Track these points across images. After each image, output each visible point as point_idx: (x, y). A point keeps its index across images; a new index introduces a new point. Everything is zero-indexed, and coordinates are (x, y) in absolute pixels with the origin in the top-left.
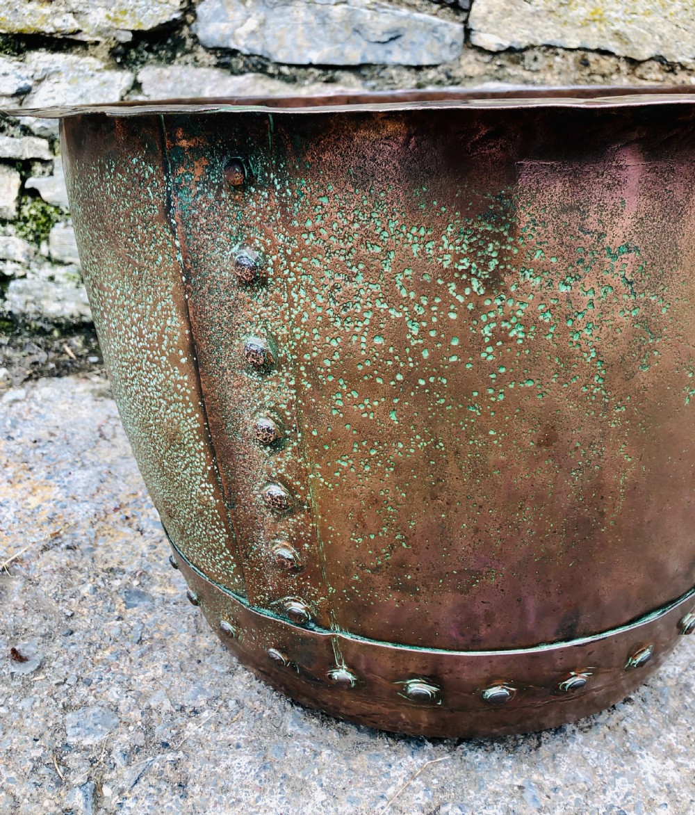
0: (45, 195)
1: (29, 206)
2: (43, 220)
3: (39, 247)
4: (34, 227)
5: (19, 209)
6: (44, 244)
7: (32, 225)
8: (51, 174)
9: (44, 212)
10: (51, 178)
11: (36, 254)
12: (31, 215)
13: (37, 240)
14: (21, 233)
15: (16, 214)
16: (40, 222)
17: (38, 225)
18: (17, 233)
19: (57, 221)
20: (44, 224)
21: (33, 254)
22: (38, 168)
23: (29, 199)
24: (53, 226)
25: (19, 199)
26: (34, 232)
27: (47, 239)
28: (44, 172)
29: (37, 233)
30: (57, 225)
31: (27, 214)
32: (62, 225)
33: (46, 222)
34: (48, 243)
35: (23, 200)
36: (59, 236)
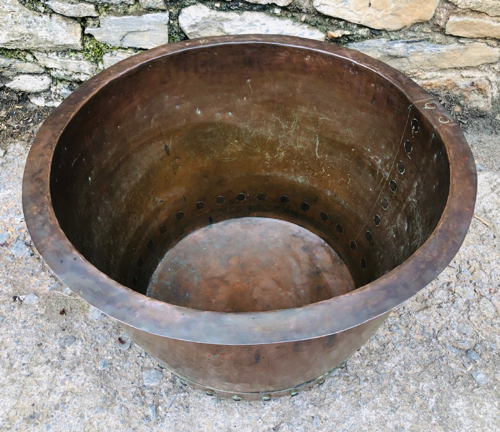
0: (97, 38)
1: (89, 42)
2: (98, 50)
3: (98, 65)
4: (93, 54)
5: (83, 44)
6: (100, 64)
7: (92, 53)
8: (99, 26)
9: (98, 46)
10: (99, 28)
11: (96, 69)
12: (90, 48)
13: (96, 62)
14: (86, 58)
15: (82, 47)
16: (96, 51)
17: (95, 53)
18: (84, 57)
19: (106, 53)
20: (99, 52)
21: (95, 69)
22: (90, 22)
23: (88, 39)
24: (104, 54)
25: (82, 39)
26: (94, 57)
27: (101, 60)
28: (94, 25)
29: (96, 58)
30: (106, 54)
31: (88, 47)
32: (109, 54)
33: (100, 51)
34: (103, 63)
35: (85, 39)
36: (108, 60)
